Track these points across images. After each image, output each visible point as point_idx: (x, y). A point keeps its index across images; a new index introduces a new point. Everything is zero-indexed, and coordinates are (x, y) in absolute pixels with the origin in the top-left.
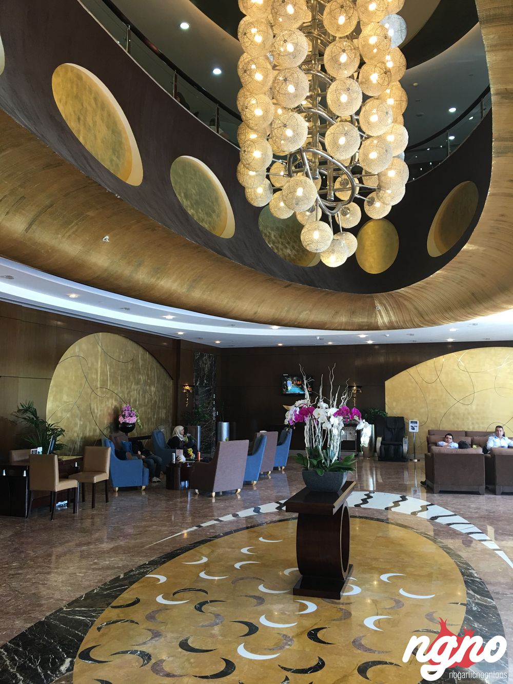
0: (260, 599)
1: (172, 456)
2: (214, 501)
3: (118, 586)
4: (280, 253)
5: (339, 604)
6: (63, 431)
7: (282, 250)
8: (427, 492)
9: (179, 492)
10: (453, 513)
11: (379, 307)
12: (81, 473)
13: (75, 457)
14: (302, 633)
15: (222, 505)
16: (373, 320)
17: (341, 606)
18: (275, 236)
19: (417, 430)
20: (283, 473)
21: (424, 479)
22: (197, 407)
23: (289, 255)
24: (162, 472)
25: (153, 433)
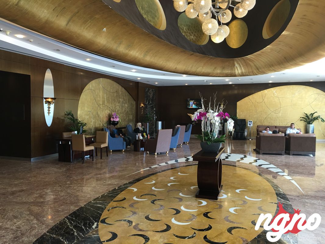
0: (181, 199)
1: (136, 136)
2: (156, 157)
3: (115, 193)
4: (188, 38)
5: (217, 202)
6: (86, 124)
7: (189, 36)
8: (256, 154)
9: (140, 153)
10: (269, 163)
11: (237, 65)
12: (95, 143)
13: (91, 136)
14: (201, 214)
15: (160, 158)
16: (233, 72)
17: (218, 203)
18: (185, 29)
19: (252, 125)
20: (188, 145)
21: (255, 148)
22: (147, 114)
23: (193, 39)
24: (131, 144)
25: (127, 126)
